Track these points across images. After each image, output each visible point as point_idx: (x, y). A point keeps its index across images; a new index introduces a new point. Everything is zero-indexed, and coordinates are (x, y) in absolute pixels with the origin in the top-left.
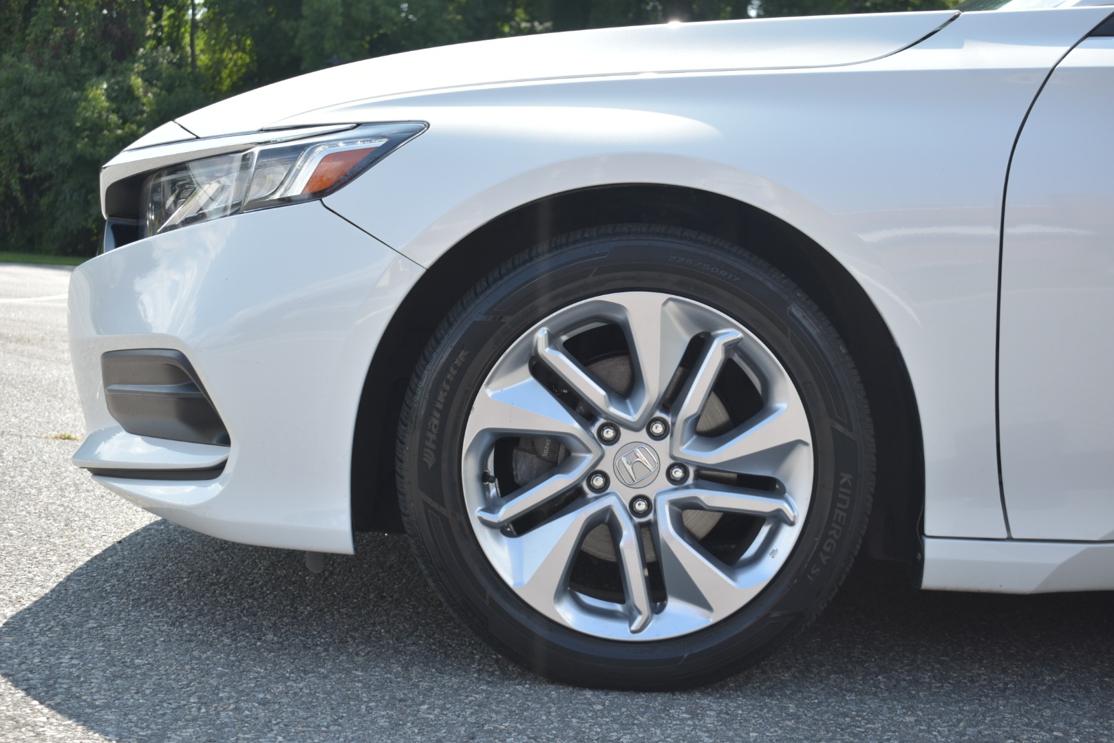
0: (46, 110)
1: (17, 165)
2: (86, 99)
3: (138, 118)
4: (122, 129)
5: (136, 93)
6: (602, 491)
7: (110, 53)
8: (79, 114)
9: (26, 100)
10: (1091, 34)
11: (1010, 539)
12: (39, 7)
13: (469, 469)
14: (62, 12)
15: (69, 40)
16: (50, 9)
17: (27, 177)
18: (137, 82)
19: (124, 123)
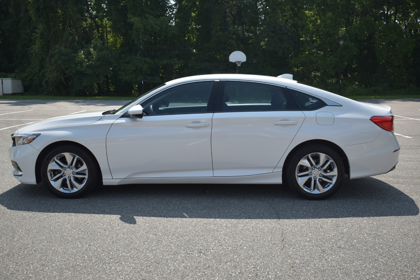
0: (68, 59)
1: (63, 74)
2: (78, 56)
3: (92, 59)
4: (88, 63)
5: (92, 52)
6: (65, 176)
7: (84, 42)
8: (77, 59)
9: (63, 57)
10: (120, 117)
11: (113, 179)
12: (65, 31)
13: (49, 174)
14: (71, 32)
15: (74, 40)
16: (68, 32)
17: (65, 77)
18: (92, 50)
19: (89, 61)
